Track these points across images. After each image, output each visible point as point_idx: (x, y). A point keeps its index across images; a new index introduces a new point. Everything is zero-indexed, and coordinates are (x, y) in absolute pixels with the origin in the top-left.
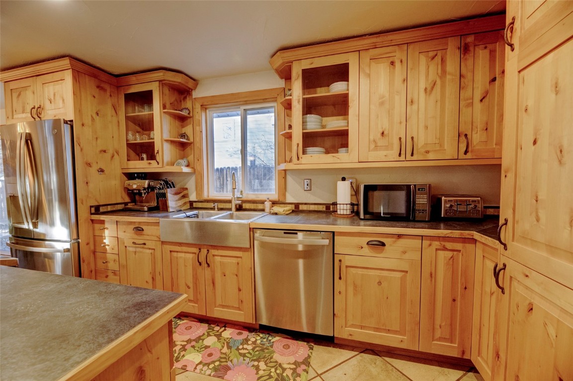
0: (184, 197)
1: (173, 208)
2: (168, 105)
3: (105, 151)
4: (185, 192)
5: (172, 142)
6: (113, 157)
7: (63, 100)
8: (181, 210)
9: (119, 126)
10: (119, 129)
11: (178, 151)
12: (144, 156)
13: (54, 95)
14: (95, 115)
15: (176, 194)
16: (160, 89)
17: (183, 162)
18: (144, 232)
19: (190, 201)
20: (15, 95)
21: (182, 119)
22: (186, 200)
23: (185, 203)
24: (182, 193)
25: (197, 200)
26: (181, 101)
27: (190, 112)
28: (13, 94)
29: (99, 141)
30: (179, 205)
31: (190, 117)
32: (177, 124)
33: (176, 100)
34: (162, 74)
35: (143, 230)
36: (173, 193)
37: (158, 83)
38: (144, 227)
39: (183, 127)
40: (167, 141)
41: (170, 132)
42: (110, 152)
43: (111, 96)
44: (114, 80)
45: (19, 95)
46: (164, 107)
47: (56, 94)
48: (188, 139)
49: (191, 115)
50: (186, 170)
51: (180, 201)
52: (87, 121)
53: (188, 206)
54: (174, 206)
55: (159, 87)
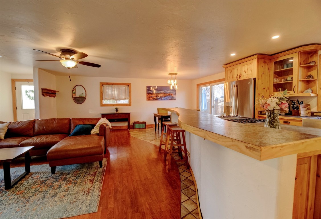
0: (308, 109)
1: (303, 115)
2: (302, 63)
3: (264, 88)
4: (309, 107)
5: (303, 81)
6: (267, 90)
7: (251, 71)
8: (307, 116)
9: (270, 77)
10: (270, 78)
11: (305, 85)
12: (280, 89)
13: (247, 69)
14: (262, 74)
15: (304, 107)
16: (298, 56)
17: (309, 90)
18: (290, 124)
19: (311, 112)
20: (229, 72)
21: (309, 68)
22: (309, 111)
23: (309, 113)
24: (308, 107)
25: (317, 111)
26: (308, 58)
27: (316, 63)
28: (228, 72)
29: (263, 84)
30: (305, 113)
31: (316, 65)
32: (306, 71)
33: (306, 58)
34: (302, 48)
35: (289, 123)
36: (303, 107)
37: (298, 53)
38: (290, 122)
39: (309, 71)
40: (300, 81)
41: (302, 76)
42: (266, 88)
43: (268, 64)
44: (270, 57)
45: (231, 71)
46: (300, 64)
47: (248, 69)
48: (313, 78)
49: (317, 64)
50: (312, 95)
51: (306, 111)
52: (260, 77)
53: (310, 114)
54: (303, 114)
55: (298, 55)
